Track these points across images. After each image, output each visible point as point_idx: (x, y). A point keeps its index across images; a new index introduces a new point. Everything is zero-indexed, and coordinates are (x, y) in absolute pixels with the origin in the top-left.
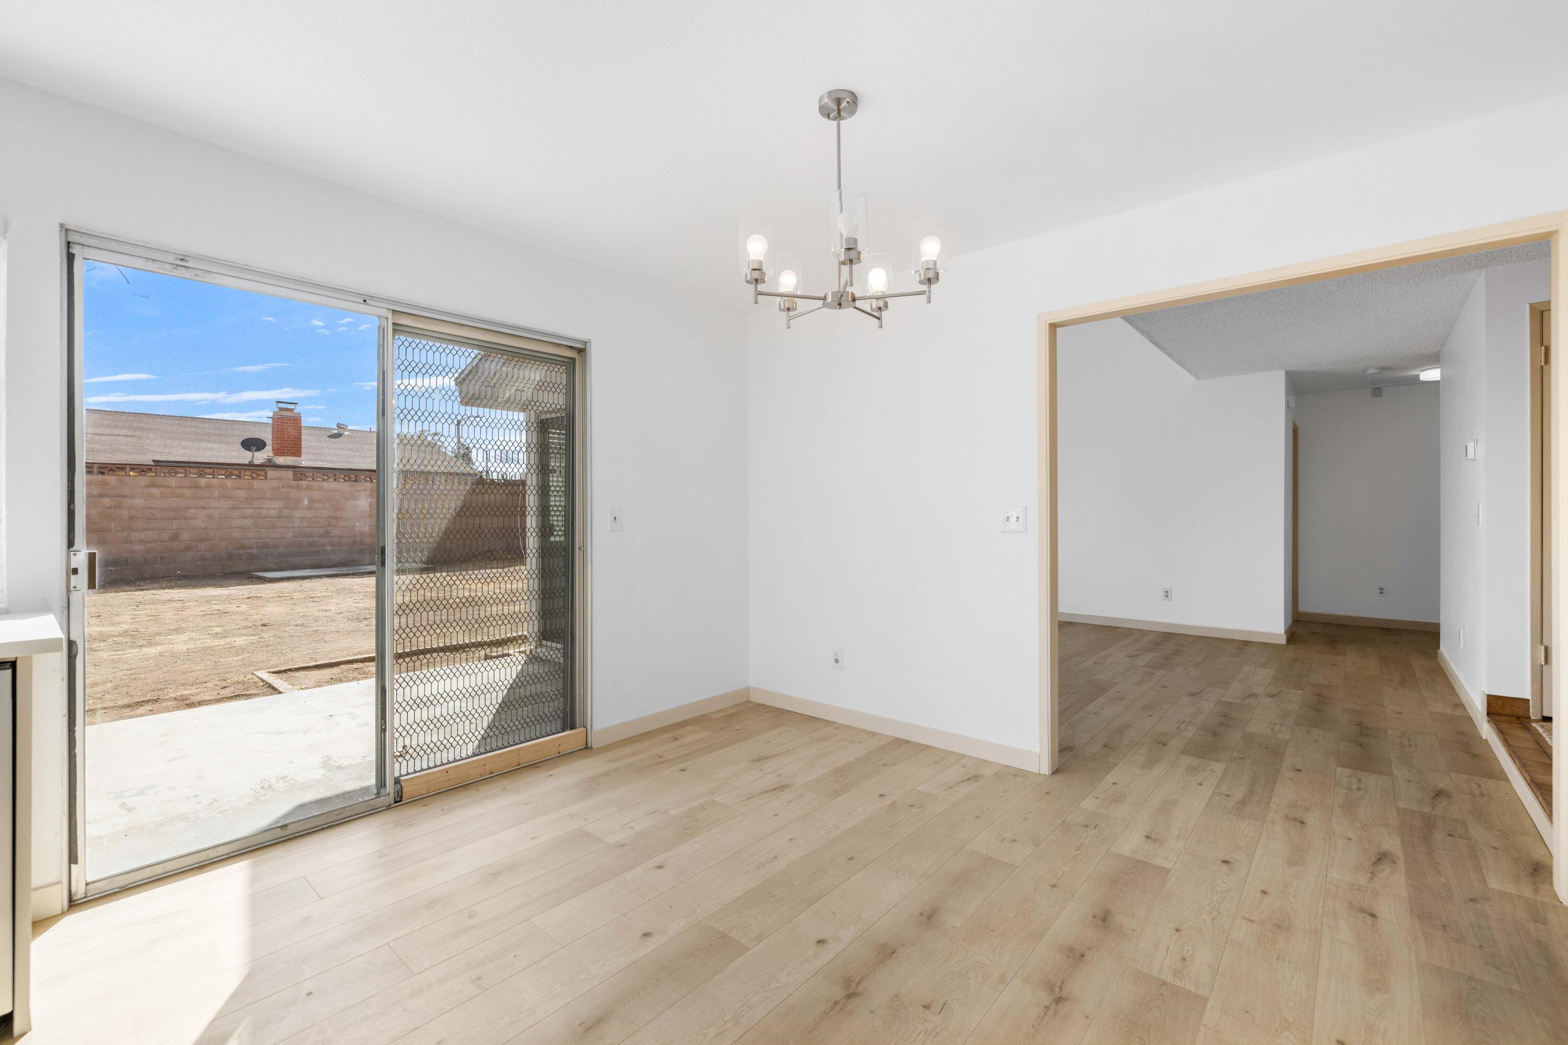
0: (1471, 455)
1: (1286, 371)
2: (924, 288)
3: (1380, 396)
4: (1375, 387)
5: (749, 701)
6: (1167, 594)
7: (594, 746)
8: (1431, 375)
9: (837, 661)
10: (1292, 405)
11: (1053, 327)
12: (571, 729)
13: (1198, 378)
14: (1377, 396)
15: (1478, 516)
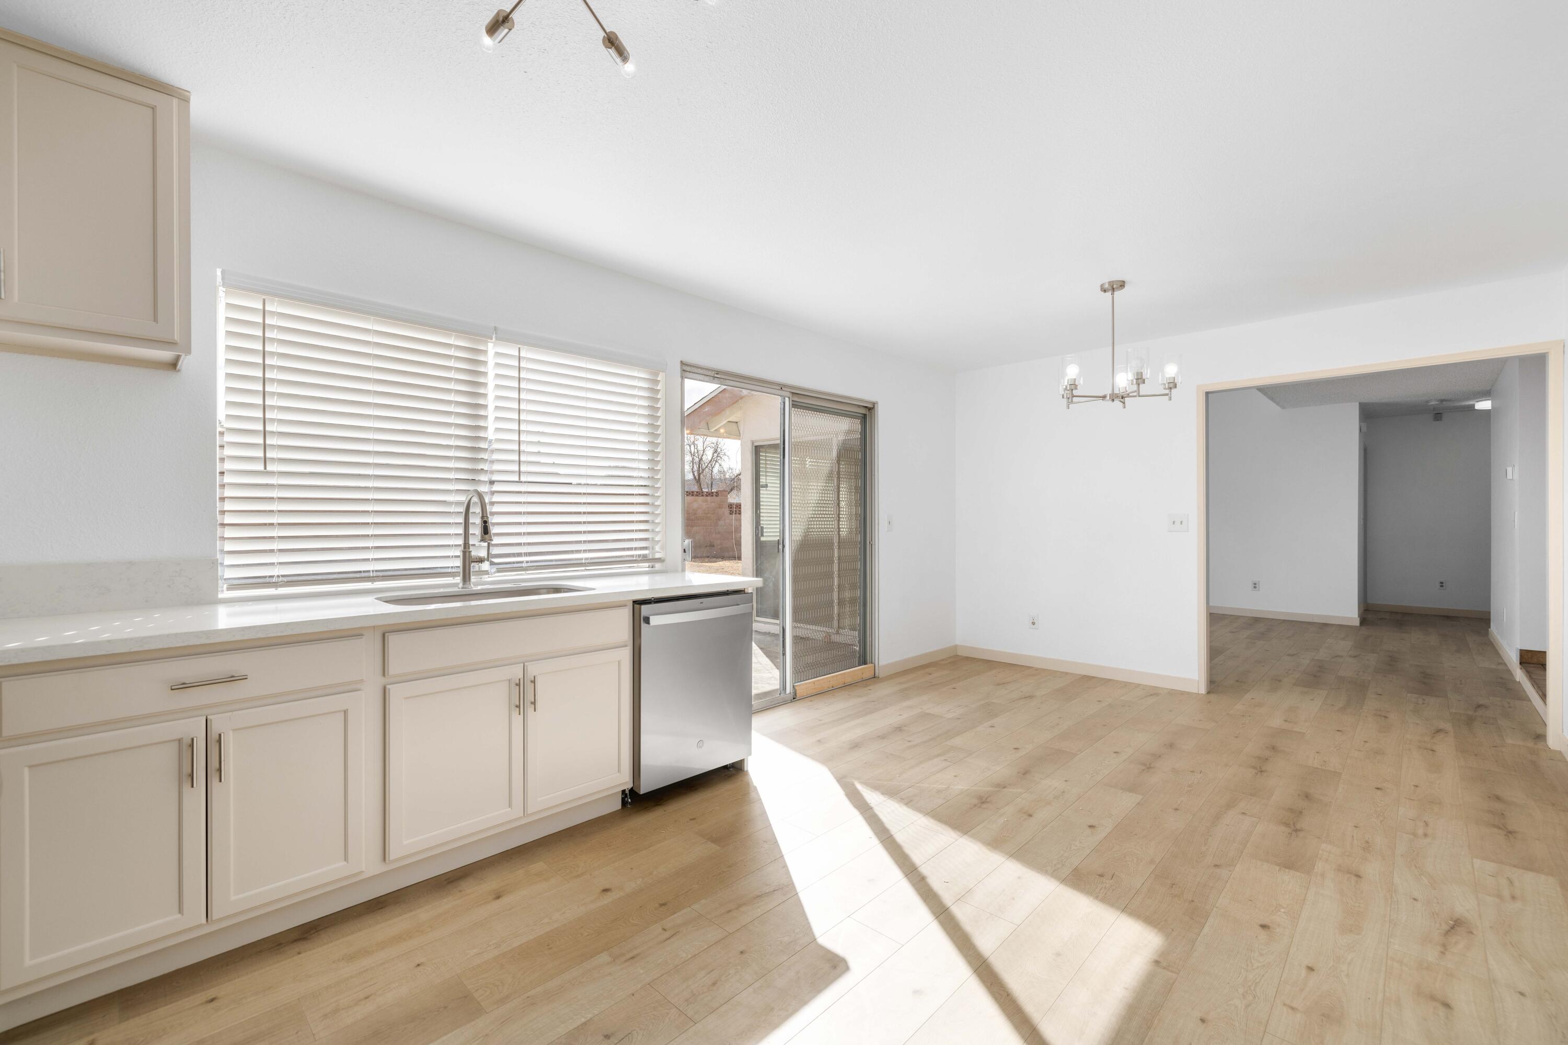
0: (1509, 476)
1: (1360, 403)
2: (1167, 392)
3: (1441, 420)
4: (1436, 412)
5: (957, 655)
6: (1255, 586)
7: (880, 677)
8: (1484, 405)
9: (1033, 623)
10: (1364, 429)
11: (1207, 394)
12: (865, 664)
13: (1283, 407)
14: (1437, 420)
15: (1515, 521)
